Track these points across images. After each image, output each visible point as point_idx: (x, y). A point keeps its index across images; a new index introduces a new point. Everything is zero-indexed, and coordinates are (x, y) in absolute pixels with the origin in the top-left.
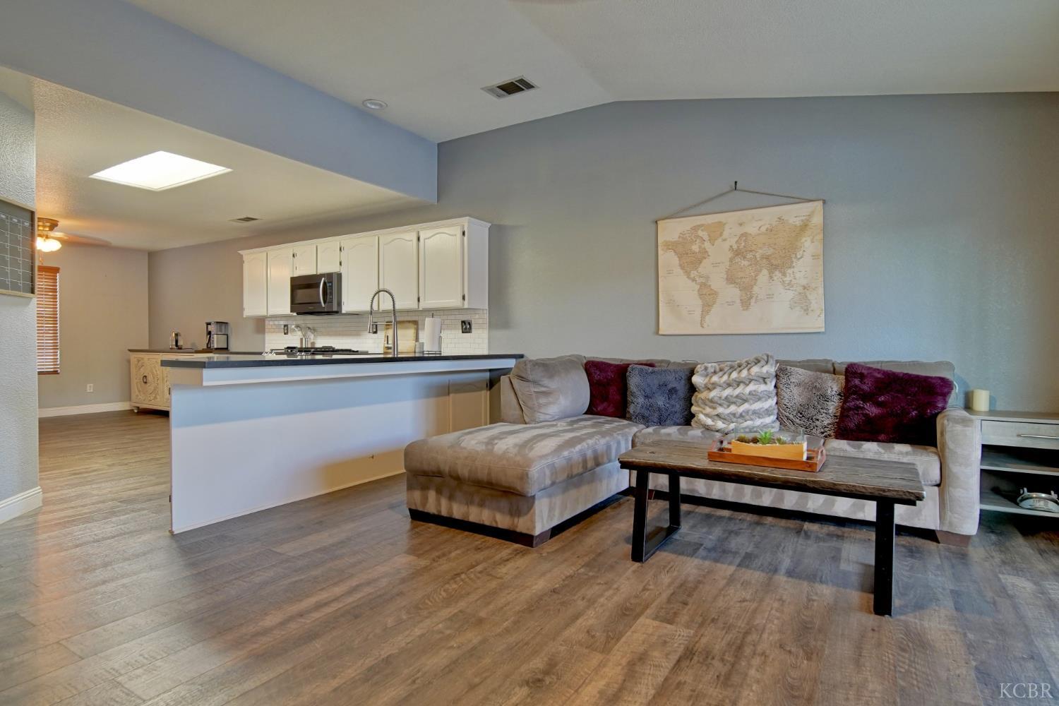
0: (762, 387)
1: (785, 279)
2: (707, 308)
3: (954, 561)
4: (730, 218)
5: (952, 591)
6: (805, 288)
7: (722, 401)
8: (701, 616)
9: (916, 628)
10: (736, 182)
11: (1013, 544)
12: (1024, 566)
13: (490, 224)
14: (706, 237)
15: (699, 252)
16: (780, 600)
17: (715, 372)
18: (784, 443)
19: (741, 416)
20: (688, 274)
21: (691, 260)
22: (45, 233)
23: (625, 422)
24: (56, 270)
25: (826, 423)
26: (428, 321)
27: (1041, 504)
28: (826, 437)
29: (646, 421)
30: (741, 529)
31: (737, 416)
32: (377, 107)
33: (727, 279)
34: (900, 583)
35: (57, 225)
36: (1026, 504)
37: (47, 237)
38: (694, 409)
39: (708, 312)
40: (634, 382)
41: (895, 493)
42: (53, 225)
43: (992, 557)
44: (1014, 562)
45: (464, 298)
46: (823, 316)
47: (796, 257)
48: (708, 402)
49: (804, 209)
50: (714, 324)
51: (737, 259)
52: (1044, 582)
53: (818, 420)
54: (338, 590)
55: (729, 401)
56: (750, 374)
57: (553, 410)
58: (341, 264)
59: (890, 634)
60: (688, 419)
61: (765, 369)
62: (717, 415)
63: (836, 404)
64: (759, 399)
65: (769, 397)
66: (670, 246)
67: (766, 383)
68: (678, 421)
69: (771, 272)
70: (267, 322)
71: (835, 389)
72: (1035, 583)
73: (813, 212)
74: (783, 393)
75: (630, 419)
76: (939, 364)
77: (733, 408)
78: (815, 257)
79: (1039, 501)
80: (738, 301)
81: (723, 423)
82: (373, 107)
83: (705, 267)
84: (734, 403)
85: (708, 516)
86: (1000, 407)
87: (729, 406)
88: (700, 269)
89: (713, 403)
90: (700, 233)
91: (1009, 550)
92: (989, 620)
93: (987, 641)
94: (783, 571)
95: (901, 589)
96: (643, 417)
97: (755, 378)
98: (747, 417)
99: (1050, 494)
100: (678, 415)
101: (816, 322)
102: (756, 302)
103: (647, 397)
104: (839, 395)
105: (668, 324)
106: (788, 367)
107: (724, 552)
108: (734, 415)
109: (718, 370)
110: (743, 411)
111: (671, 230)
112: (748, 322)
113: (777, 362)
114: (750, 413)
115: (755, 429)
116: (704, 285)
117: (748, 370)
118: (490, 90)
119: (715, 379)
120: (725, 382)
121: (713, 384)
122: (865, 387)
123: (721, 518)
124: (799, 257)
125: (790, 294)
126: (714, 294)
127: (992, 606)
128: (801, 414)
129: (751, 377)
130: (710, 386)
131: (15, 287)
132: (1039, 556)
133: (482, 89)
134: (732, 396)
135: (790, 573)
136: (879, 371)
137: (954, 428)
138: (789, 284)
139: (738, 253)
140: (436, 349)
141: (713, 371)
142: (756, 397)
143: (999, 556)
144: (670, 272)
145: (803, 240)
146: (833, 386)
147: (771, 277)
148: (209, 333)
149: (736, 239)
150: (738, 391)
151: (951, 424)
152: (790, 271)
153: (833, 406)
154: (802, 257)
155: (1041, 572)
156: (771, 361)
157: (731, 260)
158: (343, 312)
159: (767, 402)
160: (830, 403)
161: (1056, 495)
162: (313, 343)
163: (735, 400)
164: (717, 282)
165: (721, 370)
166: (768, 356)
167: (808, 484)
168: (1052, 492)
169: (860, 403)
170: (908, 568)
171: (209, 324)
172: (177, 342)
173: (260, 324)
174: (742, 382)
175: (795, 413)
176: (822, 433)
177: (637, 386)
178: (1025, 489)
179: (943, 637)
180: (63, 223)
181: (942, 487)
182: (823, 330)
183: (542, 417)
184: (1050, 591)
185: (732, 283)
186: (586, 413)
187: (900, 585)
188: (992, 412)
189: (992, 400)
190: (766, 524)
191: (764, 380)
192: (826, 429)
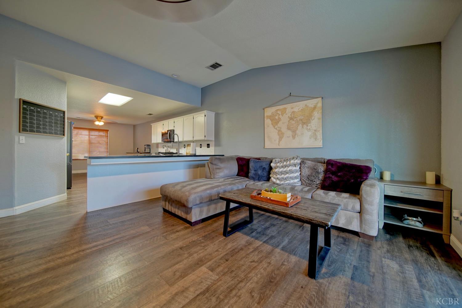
0: (294, 168)
1: (308, 128)
2: (281, 139)
3: (363, 248)
4: (288, 106)
5: (354, 266)
6: (315, 131)
7: (279, 173)
8: (228, 268)
9: (324, 289)
10: (290, 93)
11: (397, 241)
12: (398, 254)
13: (215, 113)
14: (280, 114)
15: (278, 119)
16: (269, 263)
17: (279, 162)
18: (280, 193)
19: (286, 179)
20: (274, 127)
21: (275, 122)
22: (100, 120)
23: (247, 179)
24: (108, 131)
25: (318, 183)
26: (192, 144)
27: (413, 223)
28: (318, 188)
29: (254, 179)
30: (278, 224)
31: (284, 179)
32: (177, 77)
33: (287, 128)
34: (331, 258)
35: (103, 118)
36: (406, 222)
37: (100, 121)
38: (271, 175)
39: (281, 140)
40: (251, 165)
41: (316, 222)
42: (102, 118)
43: (383, 247)
44: (393, 252)
45: (205, 137)
46: (322, 141)
47: (312, 119)
48: (275, 173)
49: (314, 101)
50: (283, 145)
51: (291, 121)
52: (405, 266)
53: (315, 181)
54: (108, 240)
55: (282, 173)
56: (290, 163)
57: (221, 174)
58: (174, 127)
59: (309, 291)
60: (268, 179)
61: (296, 161)
62: (277, 178)
63: (322, 176)
64: (293, 173)
65: (297, 172)
66: (269, 117)
67: (296, 166)
68: (265, 180)
69: (303, 125)
70: (159, 145)
71: (322, 169)
72: (401, 266)
73: (318, 102)
74: (302, 170)
75: (249, 178)
76: (367, 161)
77: (283, 176)
78: (319, 119)
79: (412, 221)
80: (291, 136)
81: (279, 181)
82: (175, 77)
83: (280, 124)
84: (283, 174)
85: (269, 217)
86: (396, 178)
87: (281, 175)
88: (278, 125)
89: (276, 173)
90: (278, 112)
91: (393, 244)
92: (366, 287)
93: (358, 303)
94: (281, 246)
95: (329, 263)
96: (253, 178)
97: (292, 165)
98: (288, 179)
99: (418, 218)
100: (265, 178)
101: (319, 144)
102: (297, 137)
103: (255, 171)
104: (324, 172)
105: (268, 145)
106: (305, 161)
107: (263, 234)
108: (283, 178)
109: (280, 161)
110: (286, 177)
111: (269, 112)
112: (295, 144)
113: (301, 159)
114: (289, 178)
115: (290, 184)
116: (279, 131)
117: (290, 161)
118: (208, 68)
119: (278, 164)
120: (281, 166)
121: (277, 166)
122: (333, 169)
123: (274, 218)
124: (313, 119)
125: (310, 133)
126: (283, 134)
127: (371, 278)
128: (308, 179)
129: (290, 164)
130: (276, 167)
131: (56, 134)
132: (408, 248)
133: (205, 67)
134: (283, 171)
135: (283, 249)
136: (339, 163)
137: (366, 189)
138: (309, 129)
139: (291, 119)
140: (194, 153)
141: (278, 161)
142: (291, 172)
143: (387, 247)
144: (268, 126)
145: (314, 113)
146: (321, 168)
147: (303, 127)
148: (145, 148)
149: (290, 114)
150: (285, 169)
151: (365, 187)
152: (309, 125)
153: (321, 176)
154: (314, 119)
155: (406, 259)
156: (298, 158)
157: (289, 121)
158: (175, 141)
159: (296, 174)
160: (320, 175)
161: (421, 219)
162: (170, 151)
163: (284, 173)
164: (284, 129)
165: (281, 161)
166: (297, 156)
167: (281, 213)
168: (419, 218)
169: (331, 175)
170: (338, 251)
171: (145, 145)
172: (137, 150)
173: (157, 145)
174: (287, 166)
175: (306, 178)
176: (316, 187)
177: (252, 167)
178: (406, 215)
179: (335, 297)
180: (104, 117)
181: (361, 213)
182: (322, 146)
183: (217, 177)
184: (407, 272)
185: (289, 130)
186: (237, 175)
187: (330, 260)
188: (392, 181)
189: (392, 176)
190: (289, 222)
191: (295, 165)
192: (318, 185)
